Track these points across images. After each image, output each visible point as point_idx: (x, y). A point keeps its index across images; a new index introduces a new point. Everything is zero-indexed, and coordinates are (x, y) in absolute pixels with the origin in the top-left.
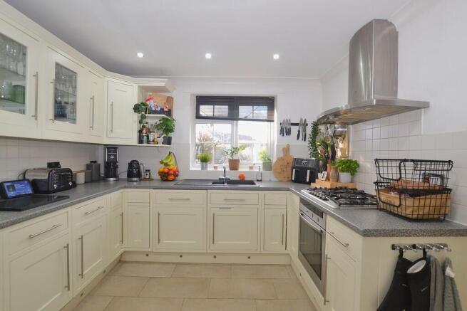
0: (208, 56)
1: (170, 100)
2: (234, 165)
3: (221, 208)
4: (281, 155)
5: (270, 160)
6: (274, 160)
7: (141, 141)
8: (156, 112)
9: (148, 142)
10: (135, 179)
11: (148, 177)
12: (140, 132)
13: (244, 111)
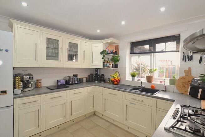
0: (123, 23)
1: (117, 47)
2: (149, 79)
3: (130, 103)
4: (184, 75)
5: (174, 78)
6: (177, 78)
7: (104, 66)
8: (109, 53)
9: (107, 67)
10: (103, 82)
11: (109, 81)
12: (104, 62)
13: (159, 47)
